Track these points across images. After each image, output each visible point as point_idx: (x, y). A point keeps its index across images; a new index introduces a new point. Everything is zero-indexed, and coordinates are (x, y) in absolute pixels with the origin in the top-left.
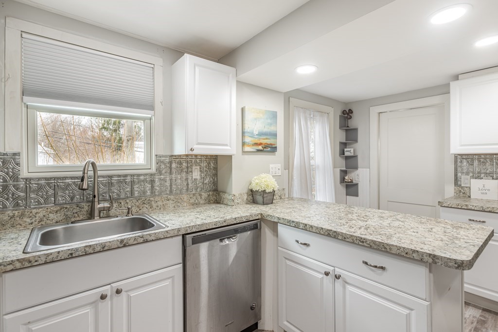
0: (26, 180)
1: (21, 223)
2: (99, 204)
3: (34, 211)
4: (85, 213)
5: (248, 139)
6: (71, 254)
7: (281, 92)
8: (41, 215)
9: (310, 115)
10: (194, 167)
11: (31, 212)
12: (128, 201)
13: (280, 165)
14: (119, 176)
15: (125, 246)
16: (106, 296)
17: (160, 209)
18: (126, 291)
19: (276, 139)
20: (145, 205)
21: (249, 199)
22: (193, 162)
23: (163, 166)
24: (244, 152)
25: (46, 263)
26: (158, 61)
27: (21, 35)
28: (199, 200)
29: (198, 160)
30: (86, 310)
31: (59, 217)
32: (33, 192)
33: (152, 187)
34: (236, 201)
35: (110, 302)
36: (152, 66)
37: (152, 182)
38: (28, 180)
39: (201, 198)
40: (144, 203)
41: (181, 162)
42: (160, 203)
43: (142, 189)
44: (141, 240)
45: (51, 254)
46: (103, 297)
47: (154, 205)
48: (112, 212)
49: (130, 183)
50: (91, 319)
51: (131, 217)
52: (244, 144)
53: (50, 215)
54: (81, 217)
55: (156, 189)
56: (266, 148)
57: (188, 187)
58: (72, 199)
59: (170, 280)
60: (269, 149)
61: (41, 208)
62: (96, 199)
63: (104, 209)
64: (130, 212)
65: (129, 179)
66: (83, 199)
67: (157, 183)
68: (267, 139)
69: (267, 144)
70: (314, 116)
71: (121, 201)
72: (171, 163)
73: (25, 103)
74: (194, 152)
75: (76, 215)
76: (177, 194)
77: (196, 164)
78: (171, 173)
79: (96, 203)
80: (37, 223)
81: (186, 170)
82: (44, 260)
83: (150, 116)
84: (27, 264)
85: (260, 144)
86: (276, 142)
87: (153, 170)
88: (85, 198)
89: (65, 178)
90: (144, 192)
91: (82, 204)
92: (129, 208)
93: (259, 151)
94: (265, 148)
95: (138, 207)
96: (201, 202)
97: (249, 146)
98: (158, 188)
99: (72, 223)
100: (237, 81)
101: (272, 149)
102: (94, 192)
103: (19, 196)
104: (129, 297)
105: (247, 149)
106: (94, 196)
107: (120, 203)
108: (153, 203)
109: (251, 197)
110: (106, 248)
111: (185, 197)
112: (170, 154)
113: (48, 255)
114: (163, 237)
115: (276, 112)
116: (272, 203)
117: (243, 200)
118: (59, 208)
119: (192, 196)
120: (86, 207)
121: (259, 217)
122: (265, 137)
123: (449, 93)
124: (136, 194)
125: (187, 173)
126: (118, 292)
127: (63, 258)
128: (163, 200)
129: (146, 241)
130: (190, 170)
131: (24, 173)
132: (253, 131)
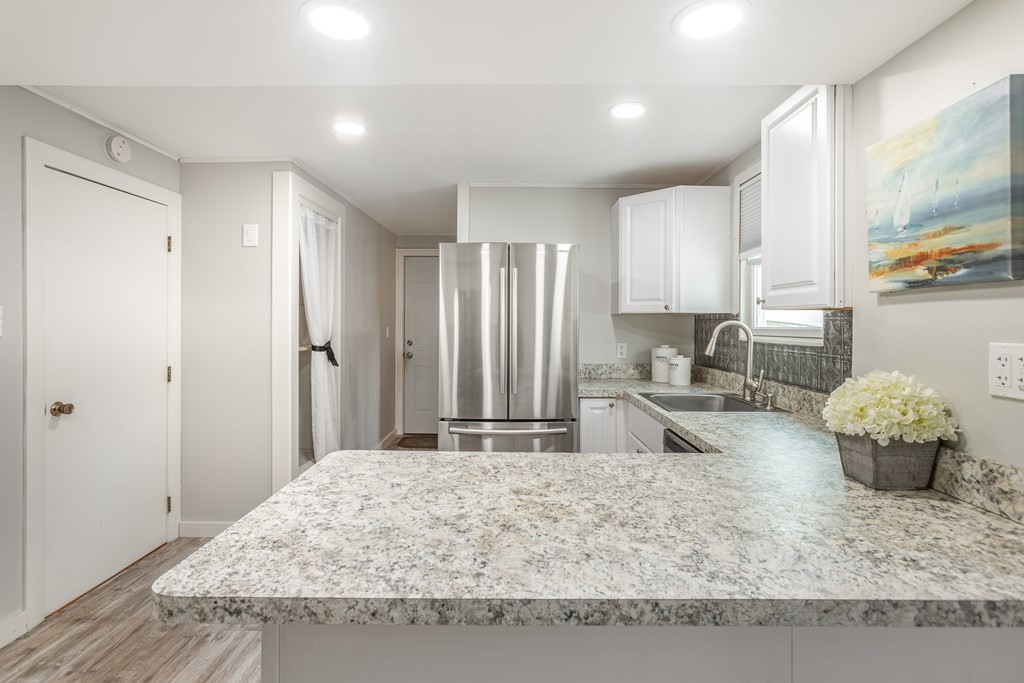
56: (946, 271)
60: (962, 271)
64: (770, 402)
68: (947, 230)
69: (952, 252)
85: (921, 259)
92: (768, 397)
93: (914, 285)
94: (942, 269)
97: (882, 273)
122: (939, 227)
132: (892, 218)
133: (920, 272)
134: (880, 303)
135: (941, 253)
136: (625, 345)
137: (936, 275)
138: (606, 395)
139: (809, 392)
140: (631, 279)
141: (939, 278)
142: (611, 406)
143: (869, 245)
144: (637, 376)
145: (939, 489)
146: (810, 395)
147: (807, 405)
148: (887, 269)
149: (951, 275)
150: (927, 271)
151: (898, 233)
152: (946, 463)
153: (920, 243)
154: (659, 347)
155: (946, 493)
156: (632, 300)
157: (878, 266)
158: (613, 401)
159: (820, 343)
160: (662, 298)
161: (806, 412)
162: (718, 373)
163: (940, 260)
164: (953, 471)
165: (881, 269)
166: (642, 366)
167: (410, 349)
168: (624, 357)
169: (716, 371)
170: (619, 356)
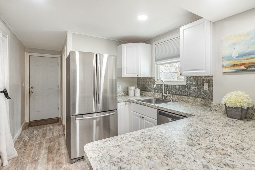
10: (205, 83)
14: (174, 85)
17: (187, 102)
18: (145, 119)
22: (204, 80)
23: (189, 82)
30: (139, 118)
33: (184, 91)
41: (197, 80)
56: (251, 67)
57: (201, 94)
64: (172, 99)
65: (176, 87)
68: (251, 58)
69: (253, 63)
72: (192, 81)
73: (157, 64)
76: (195, 97)
78: (192, 85)
79: (163, 94)
93: (240, 71)
97: (228, 68)
98: (187, 92)
111: (199, 100)
126: (142, 118)
128: (188, 98)
129: (148, 106)
132: (232, 55)
133: (242, 68)
134: (223, 75)
135: (249, 63)
136: (120, 86)
137: (247, 68)
138: (124, 101)
139: (182, 96)
140: (127, 67)
141: (248, 69)
142: (126, 104)
143: (223, 61)
144: (124, 95)
145: (248, 117)
146: (182, 97)
147: (181, 99)
148: (229, 67)
149: (253, 68)
150: (244, 67)
151: (234, 58)
152: (250, 111)
153: (242, 61)
154: (130, 86)
155: (250, 118)
156: (127, 73)
157: (226, 66)
158: (125, 103)
159: (185, 84)
160: (136, 73)
161: (181, 101)
162: (147, 93)
163: (249, 65)
164: (252, 113)
165: (227, 67)
166: (125, 92)
167: (32, 90)
168: (120, 89)
169: (147, 92)
170: (119, 89)
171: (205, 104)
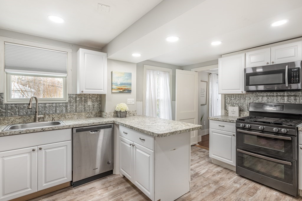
0: (6, 105)
1: (4, 123)
2: (38, 115)
3: (9, 118)
4: (33, 120)
5: (114, 87)
6: (20, 132)
7: (135, 63)
8: (12, 120)
9: (157, 73)
10: (88, 100)
11: (8, 118)
12: (53, 115)
13: (134, 99)
14: (50, 103)
15: (44, 131)
16: (35, 150)
17: (70, 119)
18: (44, 149)
19: (131, 86)
20: (62, 117)
21: (115, 115)
22: (88, 97)
23: (72, 99)
24: (112, 93)
25: (10, 135)
26: (69, 50)
27: (4, 43)
28: (91, 115)
29: (91, 96)
30: (27, 155)
31: (21, 121)
32: (9, 109)
33: (66, 109)
34: (107, 116)
35: (37, 153)
36: (67, 53)
37: (66, 107)
38: (7, 105)
39: (92, 114)
40: (62, 116)
41: (81, 97)
42: (70, 116)
43: (61, 110)
44: (51, 129)
45: (12, 132)
46: (33, 150)
47: (67, 117)
48: (45, 119)
49: (55, 107)
50: (28, 158)
51: (54, 121)
52: (112, 89)
53: (16, 120)
54: (31, 121)
55: (68, 110)
57: (85, 109)
58: (27, 113)
59: (65, 147)
61: (12, 117)
62: (37, 113)
63: (41, 118)
64: (54, 119)
65: (54, 105)
66: (32, 113)
67: (69, 107)
70: (159, 74)
71: (50, 115)
72: (76, 98)
73: (6, 72)
74: (84, 93)
75: (28, 120)
76: (79, 112)
77: (90, 98)
78: (76, 102)
79: (37, 115)
80: (10, 123)
81: (84, 101)
82: (9, 134)
83: (66, 76)
84: (2, 135)
86: (131, 88)
87: (67, 101)
88: (33, 113)
89: (24, 104)
90: (62, 111)
91: (31, 116)
92: (53, 118)
95: (59, 118)
96: (92, 116)
98: (69, 109)
99: (26, 123)
100: (108, 59)
101: (129, 91)
102: (36, 110)
103: (3, 111)
104: (46, 152)
105: (114, 91)
106: (36, 112)
107: (50, 116)
108: (66, 116)
109: (116, 114)
110: (35, 131)
111: (83, 114)
112: (76, 94)
113: (11, 132)
114: (61, 128)
115: (131, 73)
116: (126, 117)
117: (111, 115)
118: (20, 117)
119: (87, 113)
120: (33, 117)
121: (113, 122)
123: (218, 64)
124: (58, 112)
125: (85, 102)
126: (40, 149)
127: (17, 134)
128: (72, 115)
129: (54, 130)
130: (86, 101)
131: (5, 101)
132: (117, 83)
171: (89, 116)
